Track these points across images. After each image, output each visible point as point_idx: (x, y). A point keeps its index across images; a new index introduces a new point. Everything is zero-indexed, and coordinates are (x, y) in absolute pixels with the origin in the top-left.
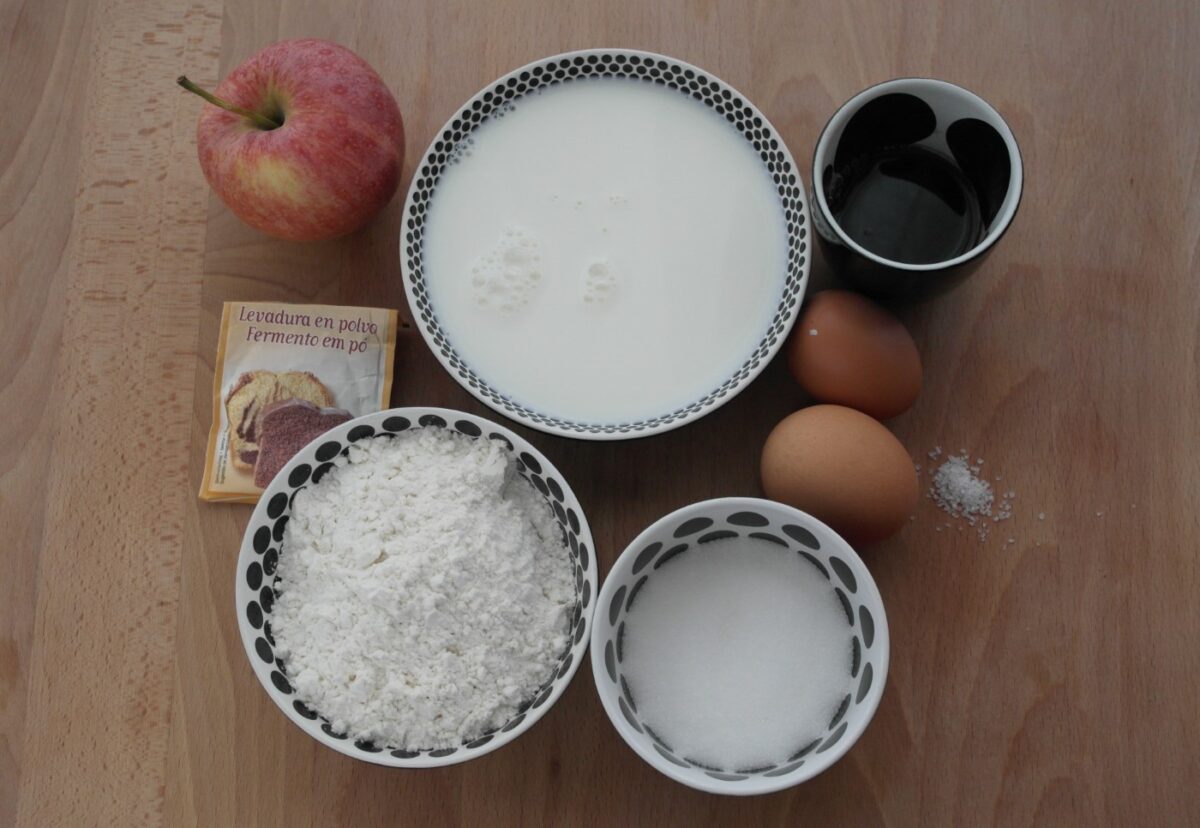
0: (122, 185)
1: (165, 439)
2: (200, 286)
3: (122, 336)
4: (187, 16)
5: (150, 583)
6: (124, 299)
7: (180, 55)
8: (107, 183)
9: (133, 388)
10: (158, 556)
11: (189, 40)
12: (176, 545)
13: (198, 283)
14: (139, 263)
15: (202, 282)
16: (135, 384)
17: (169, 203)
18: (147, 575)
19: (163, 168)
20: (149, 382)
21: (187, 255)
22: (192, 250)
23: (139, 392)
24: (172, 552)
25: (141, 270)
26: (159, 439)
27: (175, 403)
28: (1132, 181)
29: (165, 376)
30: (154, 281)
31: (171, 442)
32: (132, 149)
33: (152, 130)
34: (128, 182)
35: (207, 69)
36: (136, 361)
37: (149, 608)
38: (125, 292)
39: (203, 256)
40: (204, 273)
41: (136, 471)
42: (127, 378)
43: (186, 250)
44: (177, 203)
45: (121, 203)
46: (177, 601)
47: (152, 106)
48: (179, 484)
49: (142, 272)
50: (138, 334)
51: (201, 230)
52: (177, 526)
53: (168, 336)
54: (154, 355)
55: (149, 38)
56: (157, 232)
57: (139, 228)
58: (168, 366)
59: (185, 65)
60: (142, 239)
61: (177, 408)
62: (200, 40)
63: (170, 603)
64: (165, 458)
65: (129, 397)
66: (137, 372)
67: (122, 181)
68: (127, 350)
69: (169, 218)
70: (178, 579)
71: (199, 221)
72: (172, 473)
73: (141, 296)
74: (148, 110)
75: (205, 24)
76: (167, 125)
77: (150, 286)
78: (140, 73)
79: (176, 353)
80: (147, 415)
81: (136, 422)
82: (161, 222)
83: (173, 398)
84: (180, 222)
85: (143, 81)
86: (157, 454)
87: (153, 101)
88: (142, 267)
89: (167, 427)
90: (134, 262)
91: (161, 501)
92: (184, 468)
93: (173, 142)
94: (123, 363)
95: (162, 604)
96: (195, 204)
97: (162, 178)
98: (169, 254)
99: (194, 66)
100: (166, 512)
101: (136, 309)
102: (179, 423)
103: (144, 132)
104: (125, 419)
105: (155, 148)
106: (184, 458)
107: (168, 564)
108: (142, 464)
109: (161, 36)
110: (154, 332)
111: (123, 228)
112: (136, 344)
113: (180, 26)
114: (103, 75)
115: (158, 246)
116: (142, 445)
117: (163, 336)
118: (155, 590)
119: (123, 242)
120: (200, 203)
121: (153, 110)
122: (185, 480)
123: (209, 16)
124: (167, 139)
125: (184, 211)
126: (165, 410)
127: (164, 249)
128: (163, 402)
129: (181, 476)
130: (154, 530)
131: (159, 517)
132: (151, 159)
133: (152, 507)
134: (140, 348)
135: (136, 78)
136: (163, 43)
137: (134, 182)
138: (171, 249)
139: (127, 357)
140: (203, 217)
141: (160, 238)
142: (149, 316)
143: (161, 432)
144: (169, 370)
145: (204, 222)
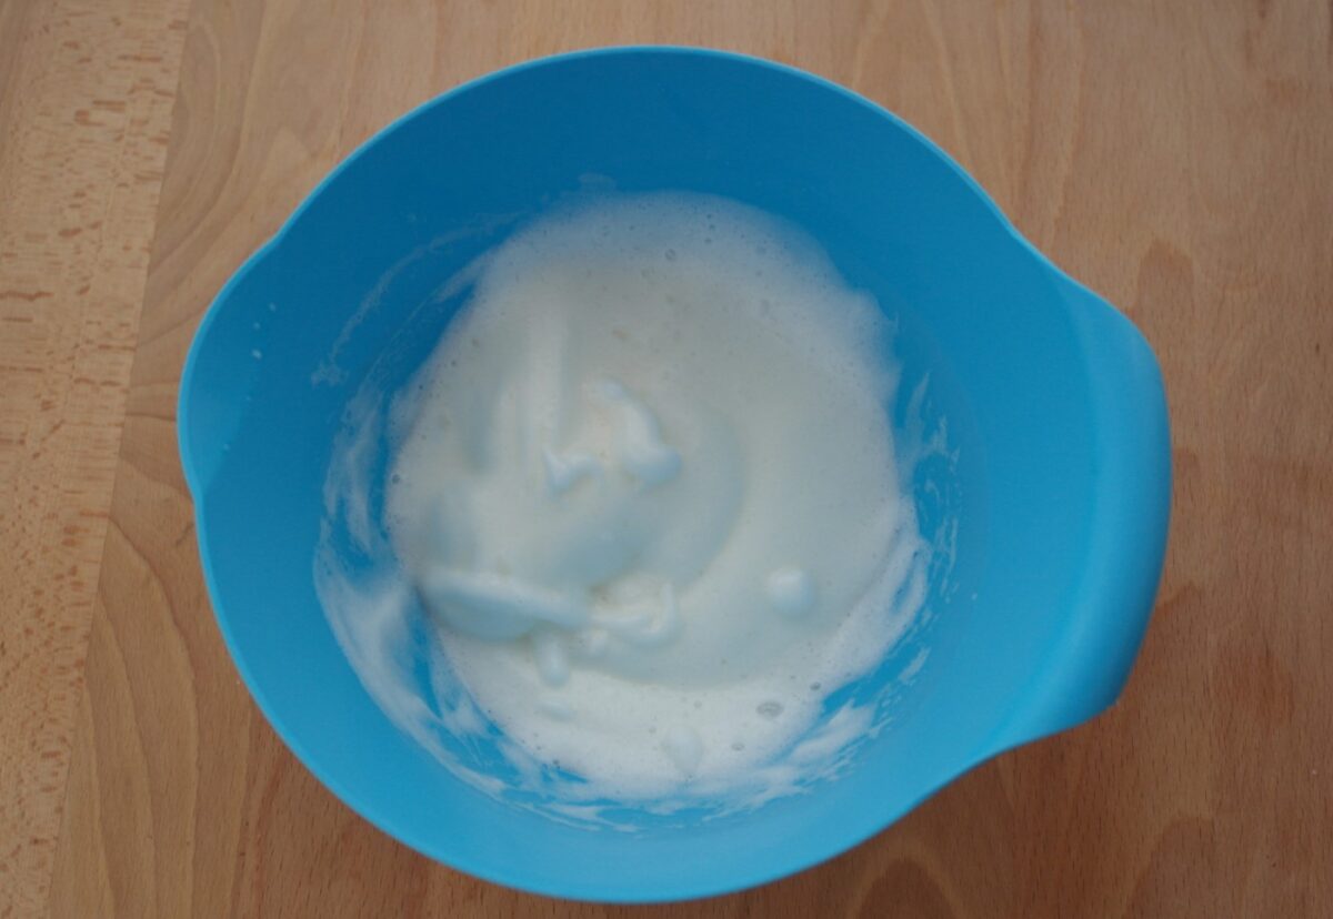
0: (31, 298)
1: (59, 625)
2: (119, 430)
3: (16, 489)
4: (132, 91)
5: (23, 814)
6: (22, 442)
7: (119, 139)
8: (13, 294)
9: (23, 557)
10: (36, 778)
11: (132, 122)
12: (62, 764)
13: (117, 425)
14: (45, 397)
15: (122, 425)
16: (26, 553)
17: (89, 323)
18: (20, 802)
19: (85, 279)
20: (45, 550)
21: (107, 390)
22: (113, 384)
24: (55, 774)
25: (46, 406)
26: (51, 625)
27: (76, 578)
28: (1318, 347)
29: (66, 543)
30: (63, 422)
31: (66, 629)
32: (49, 254)
33: (77, 231)
34: (40, 294)
35: (151, 158)
36: (30, 523)
37: (19, 847)
38: (24, 434)
39: (126, 392)
40: (127, 414)
41: (18, 665)
42: (17, 544)
43: (106, 383)
44: (99, 323)
45: (29, 320)
46: (56, 839)
47: (79, 201)
48: (72, 684)
49: (45, 409)
50: (36, 488)
51: (127, 359)
52: (64, 740)
53: (73, 492)
54: (55, 515)
55: (82, 117)
56: (71, 358)
57: (49, 353)
58: (70, 530)
59: (125, 153)
60: (51, 368)
61: (77, 585)
62: (146, 122)
63: (46, 841)
64: (57, 650)
65: (17, 568)
66: (31, 536)
67: (33, 292)
68: (20, 507)
69: (88, 342)
70: (60, 810)
71: (125, 348)
72: (63, 669)
73: (44, 439)
74: (73, 206)
75: (153, 102)
76: (96, 226)
77: (56, 427)
78: (67, 160)
79: (82, 514)
80: (38, 593)
81: (23, 601)
82: (77, 346)
83: (74, 571)
84: (101, 347)
85: (70, 170)
86: (47, 643)
87: (79, 194)
88: (48, 403)
89: (63, 609)
90: (39, 396)
91: (46, 706)
92: (79, 664)
93: (101, 247)
94: (14, 524)
95: (36, 841)
96: (122, 325)
97: (83, 291)
98: (83, 388)
99: (135, 154)
100: (53, 721)
101: (36, 456)
102: (78, 604)
103: (67, 233)
104: (10, 596)
105: (79, 253)
106: (81, 650)
107: (48, 789)
108: (26, 656)
109: (98, 115)
110: (56, 486)
111: (28, 352)
112: (31, 501)
113: (122, 103)
114: (21, 160)
115: (71, 377)
116: (28, 631)
117: (67, 492)
118: (28, 824)
119: (28, 369)
120: (127, 325)
121: (78, 206)
122: (80, 680)
123: (160, 93)
124: (93, 242)
125: (108, 335)
126: (61, 586)
127: (78, 381)
128: (59, 577)
129: (75, 674)
130: (34, 744)
131: (42, 727)
132: (71, 267)
133: (35, 714)
134: (36, 505)
135: (62, 165)
136: (100, 124)
137: (48, 295)
138: (87, 381)
139: (20, 517)
140: (132, 343)
141: (73, 367)
142: (52, 465)
143: (54, 616)
144: (71, 535)
145: (133, 349)
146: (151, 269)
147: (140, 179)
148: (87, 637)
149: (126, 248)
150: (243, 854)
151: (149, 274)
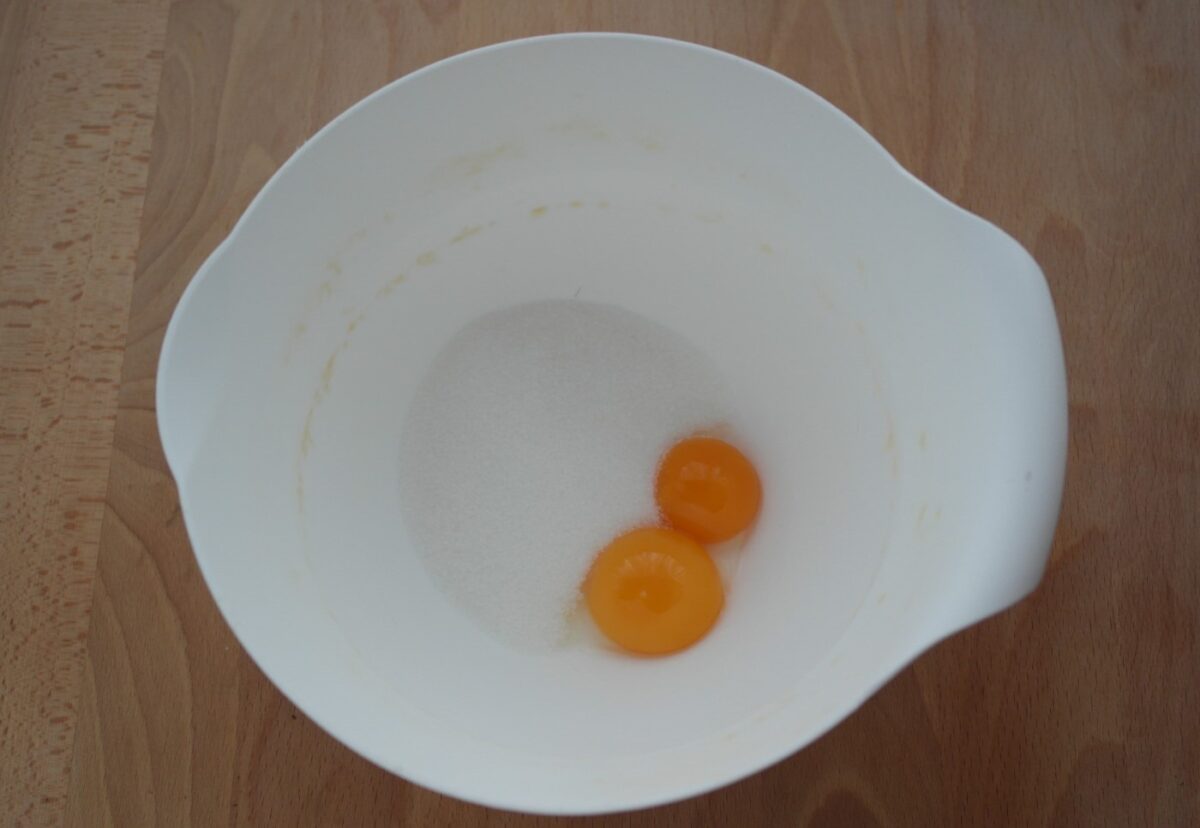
0: (30, 306)
1: (62, 602)
2: (111, 423)
3: (20, 479)
4: (115, 116)
5: (35, 775)
6: (24, 437)
7: (105, 159)
8: (14, 303)
9: (29, 540)
10: (45, 742)
11: (116, 143)
12: (69, 728)
13: (109, 418)
14: (45, 394)
15: (114, 417)
16: (32, 536)
17: (83, 326)
18: (31, 765)
19: (78, 286)
20: (48, 533)
21: (100, 386)
22: (105, 381)
23: (35, 546)
24: (63, 738)
25: (46, 403)
26: (56, 601)
27: (76, 559)
29: (67, 527)
30: (61, 416)
31: (69, 605)
32: (44, 265)
33: (69, 244)
34: (37, 302)
35: (134, 175)
36: (34, 509)
37: (32, 806)
38: (26, 429)
39: (117, 387)
40: (120, 407)
41: (26, 640)
42: (22, 530)
43: (99, 380)
44: (91, 326)
45: (28, 326)
46: (65, 797)
47: (70, 216)
48: (76, 655)
49: (45, 406)
50: (38, 478)
51: (118, 358)
52: (70, 706)
53: (72, 480)
54: (57, 502)
55: (71, 140)
56: (68, 359)
57: (47, 355)
58: (71, 515)
59: (111, 171)
60: (49, 368)
61: (78, 565)
62: (128, 143)
63: (57, 800)
64: (61, 625)
65: (23, 551)
66: (35, 521)
67: (31, 301)
68: (24, 495)
69: (82, 343)
70: (68, 770)
71: (115, 348)
72: (67, 642)
73: (44, 433)
74: (64, 221)
75: (136, 124)
76: (86, 238)
77: (56, 422)
78: (59, 180)
79: (81, 500)
80: (43, 573)
81: (29, 581)
82: (72, 347)
83: (74, 552)
84: (94, 347)
85: (62, 189)
86: (52, 618)
87: (71, 211)
88: (48, 400)
89: (66, 587)
90: (39, 394)
91: (53, 676)
92: (81, 637)
93: (91, 257)
94: (19, 511)
95: (47, 800)
96: (112, 327)
97: (77, 297)
98: (78, 385)
99: (119, 172)
100: (59, 689)
101: (38, 448)
102: (80, 582)
103: (60, 246)
104: (18, 577)
105: (71, 263)
106: (83, 624)
107: (57, 752)
108: (34, 631)
109: (86, 138)
110: (56, 475)
111: (28, 354)
112: (34, 490)
113: (108, 127)
114: (17, 181)
115: (67, 376)
116: (35, 608)
117: (67, 480)
118: (40, 784)
119: (27, 370)
120: (116, 327)
121: (70, 221)
122: (83, 651)
123: (140, 116)
124: (84, 253)
125: (100, 336)
126: (64, 567)
127: (74, 379)
128: (62, 558)
129: (78, 646)
130: (43, 711)
131: (50, 695)
132: (65, 276)
133: (43, 683)
134: (39, 493)
135: (53, 185)
136: (87, 147)
137: (45, 302)
138: (82, 379)
139: (24, 504)
140: (121, 343)
141: (70, 367)
142: (52, 456)
143: (59, 593)
144: (71, 521)
145: (121, 348)
146: (137, 275)
147: (125, 194)
148: (88, 612)
149: (114, 258)
150: (236, 805)
151: (136, 279)
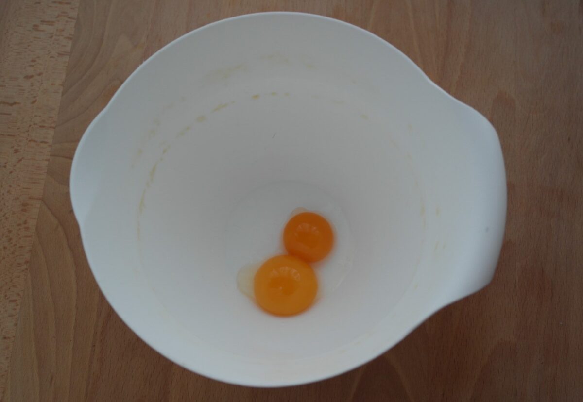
0: (11, 105)
1: (18, 245)
2: (47, 163)
4: (58, 17)
6: (5, 167)
7: (51, 37)
8: (4, 103)
9: (4, 216)
10: (6, 311)
11: (57, 30)
12: (17, 305)
13: (46, 160)
14: (16, 147)
15: (48, 160)
16: (5, 214)
17: (36, 116)
19: (35, 97)
20: (14, 213)
21: (43, 145)
22: (45, 143)
23: (7, 218)
24: (15, 309)
25: (16, 151)
26: (15, 245)
27: (26, 226)
28: (569, 139)
29: (22, 210)
30: (23, 158)
31: (21, 247)
32: (20, 86)
33: (31, 77)
34: (15, 103)
35: (65, 46)
36: (7, 201)
38: (6, 163)
39: (50, 146)
40: (51, 155)
43: (42, 142)
44: (40, 116)
45: (10, 114)
46: (14, 337)
47: (33, 63)
48: (23, 271)
49: (16, 153)
50: (10, 186)
51: (52, 132)
52: (19, 295)
53: (26, 189)
54: (18, 198)
55: (36, 27)
56: (28, 131)
57: (18, 129)
58: (25, 205)
59: (54, 43)
60: (19, 135)
61: (27, 228)
62: (63, 30)
63: (10, 338)
64: (17, 256)
66: (7, 207)
67: (12, 102)
68: (3, 194)
69: (35, 124)
70: (16, 325)
71: (51, 127)
72: (19, 265)
73: (14, 165)
74: (31, 66)
75: (67, 22)
76: (40, 74)
77: (20, 160)
78: (29, 46)
79: (30, 198)
80: (10, 231)
81: (3, 235)
82: (30, 126)
83: (25, 222)
84: (40, 127)
85: (30, 50)
86: (13, 253)
87: (33, 61)
88: (17, 150)
89: (20, 238)
90: (13, 147)
91: (12, 280)
92: (26, 262)
93: (42, 83)
95: (5, 338)
96: (50, 117)
97: (34, 102)
98: (32, 144)
99: (58, 44)
100: (14, 286)
101: (11, 172)
102: (27, 237)
103: (28, 77)
105: (32, 86)
106: (27, 256)
107: (11, 316)
109: (43, 27)
110: (19, 186)
111: (9, 128)
112: (8, 192)
113: (53, 22)
114: (9, 45)
116: (5, 248)
117: (24, 188)
118: (2, 330)
119: (9, 135)
120: (53, 117)
121: (33, 66)
122: (27, 269)
123: (69, 18)
124: (39, 82)
125: (44, 121)
126: (20, 229)
127: (30, 141)
128: (19, 225)
129: (24, 267)
130: (6, 296)
131: (10, 289)
132: (29, 92)
133: (6, 283)
134: (10, 194)
135: (26, 48)
136: (43, 31)
137: (19, 103)
138: (34, 141)
139: (3, 198)
140: (53, 125)
141: (28, 135)
142: (18, 177)
143: (17, 241)
144: (25, 207)
145: (54, 128)
146: (63, 94)
147: (60, 55)
148: (30, 251)
149: (53, 84)
150: (94, 346)
151: (62, 95)
